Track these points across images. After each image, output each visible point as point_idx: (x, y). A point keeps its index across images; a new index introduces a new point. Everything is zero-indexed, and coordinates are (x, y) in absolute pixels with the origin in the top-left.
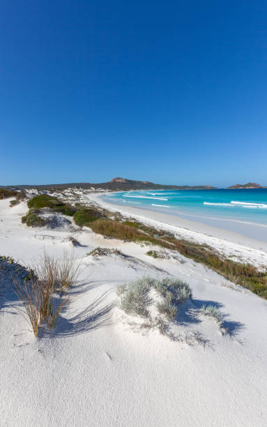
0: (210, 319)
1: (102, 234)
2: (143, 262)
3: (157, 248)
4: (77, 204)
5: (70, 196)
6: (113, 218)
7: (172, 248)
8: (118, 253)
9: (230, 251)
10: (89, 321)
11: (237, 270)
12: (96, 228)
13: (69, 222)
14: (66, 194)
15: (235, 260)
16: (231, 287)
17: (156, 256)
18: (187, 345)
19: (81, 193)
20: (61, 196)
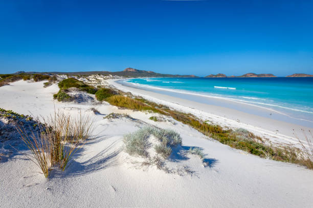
0: (196, 157)
1: (117, 105)
2: (147, 123)
3: (157, 115)
4: (98, 87)
5: (94, 81)
6: (126, 96)
7: (168, 115)
8: (128, 117)
9: (206, 118)
10: (99, 163)
11: (210, 129)
12: (112, 101)
13: (92, 98)
14: (90, 79)
15: (209, 123)
16: (207, 139)
17: (156, 120)
18: (179, 176)
19: (102, 79)
20: (87, 81)
